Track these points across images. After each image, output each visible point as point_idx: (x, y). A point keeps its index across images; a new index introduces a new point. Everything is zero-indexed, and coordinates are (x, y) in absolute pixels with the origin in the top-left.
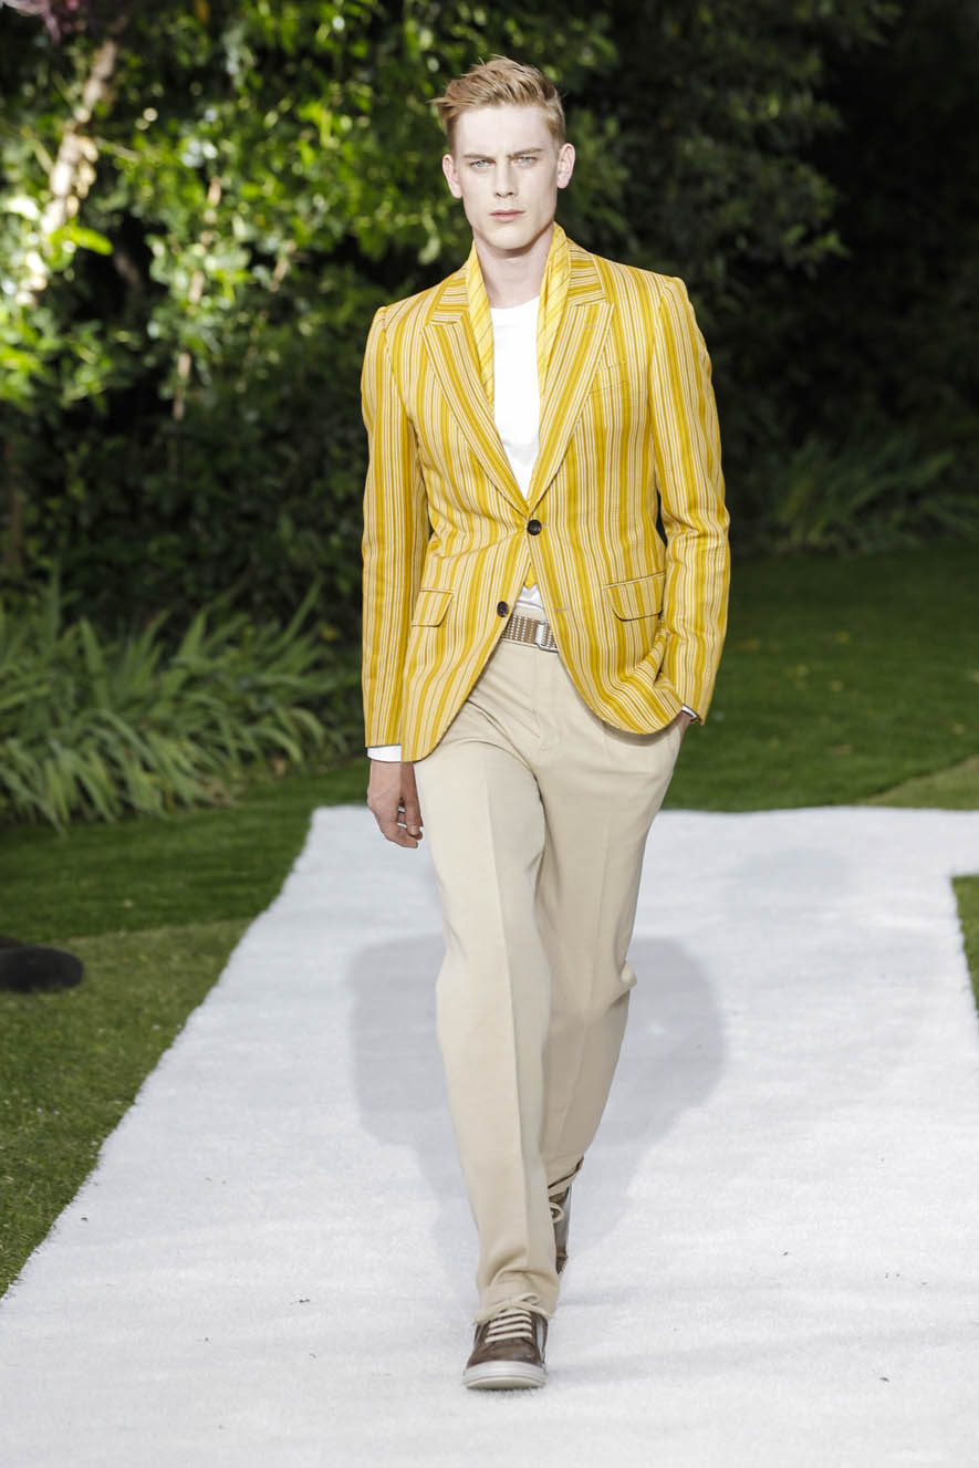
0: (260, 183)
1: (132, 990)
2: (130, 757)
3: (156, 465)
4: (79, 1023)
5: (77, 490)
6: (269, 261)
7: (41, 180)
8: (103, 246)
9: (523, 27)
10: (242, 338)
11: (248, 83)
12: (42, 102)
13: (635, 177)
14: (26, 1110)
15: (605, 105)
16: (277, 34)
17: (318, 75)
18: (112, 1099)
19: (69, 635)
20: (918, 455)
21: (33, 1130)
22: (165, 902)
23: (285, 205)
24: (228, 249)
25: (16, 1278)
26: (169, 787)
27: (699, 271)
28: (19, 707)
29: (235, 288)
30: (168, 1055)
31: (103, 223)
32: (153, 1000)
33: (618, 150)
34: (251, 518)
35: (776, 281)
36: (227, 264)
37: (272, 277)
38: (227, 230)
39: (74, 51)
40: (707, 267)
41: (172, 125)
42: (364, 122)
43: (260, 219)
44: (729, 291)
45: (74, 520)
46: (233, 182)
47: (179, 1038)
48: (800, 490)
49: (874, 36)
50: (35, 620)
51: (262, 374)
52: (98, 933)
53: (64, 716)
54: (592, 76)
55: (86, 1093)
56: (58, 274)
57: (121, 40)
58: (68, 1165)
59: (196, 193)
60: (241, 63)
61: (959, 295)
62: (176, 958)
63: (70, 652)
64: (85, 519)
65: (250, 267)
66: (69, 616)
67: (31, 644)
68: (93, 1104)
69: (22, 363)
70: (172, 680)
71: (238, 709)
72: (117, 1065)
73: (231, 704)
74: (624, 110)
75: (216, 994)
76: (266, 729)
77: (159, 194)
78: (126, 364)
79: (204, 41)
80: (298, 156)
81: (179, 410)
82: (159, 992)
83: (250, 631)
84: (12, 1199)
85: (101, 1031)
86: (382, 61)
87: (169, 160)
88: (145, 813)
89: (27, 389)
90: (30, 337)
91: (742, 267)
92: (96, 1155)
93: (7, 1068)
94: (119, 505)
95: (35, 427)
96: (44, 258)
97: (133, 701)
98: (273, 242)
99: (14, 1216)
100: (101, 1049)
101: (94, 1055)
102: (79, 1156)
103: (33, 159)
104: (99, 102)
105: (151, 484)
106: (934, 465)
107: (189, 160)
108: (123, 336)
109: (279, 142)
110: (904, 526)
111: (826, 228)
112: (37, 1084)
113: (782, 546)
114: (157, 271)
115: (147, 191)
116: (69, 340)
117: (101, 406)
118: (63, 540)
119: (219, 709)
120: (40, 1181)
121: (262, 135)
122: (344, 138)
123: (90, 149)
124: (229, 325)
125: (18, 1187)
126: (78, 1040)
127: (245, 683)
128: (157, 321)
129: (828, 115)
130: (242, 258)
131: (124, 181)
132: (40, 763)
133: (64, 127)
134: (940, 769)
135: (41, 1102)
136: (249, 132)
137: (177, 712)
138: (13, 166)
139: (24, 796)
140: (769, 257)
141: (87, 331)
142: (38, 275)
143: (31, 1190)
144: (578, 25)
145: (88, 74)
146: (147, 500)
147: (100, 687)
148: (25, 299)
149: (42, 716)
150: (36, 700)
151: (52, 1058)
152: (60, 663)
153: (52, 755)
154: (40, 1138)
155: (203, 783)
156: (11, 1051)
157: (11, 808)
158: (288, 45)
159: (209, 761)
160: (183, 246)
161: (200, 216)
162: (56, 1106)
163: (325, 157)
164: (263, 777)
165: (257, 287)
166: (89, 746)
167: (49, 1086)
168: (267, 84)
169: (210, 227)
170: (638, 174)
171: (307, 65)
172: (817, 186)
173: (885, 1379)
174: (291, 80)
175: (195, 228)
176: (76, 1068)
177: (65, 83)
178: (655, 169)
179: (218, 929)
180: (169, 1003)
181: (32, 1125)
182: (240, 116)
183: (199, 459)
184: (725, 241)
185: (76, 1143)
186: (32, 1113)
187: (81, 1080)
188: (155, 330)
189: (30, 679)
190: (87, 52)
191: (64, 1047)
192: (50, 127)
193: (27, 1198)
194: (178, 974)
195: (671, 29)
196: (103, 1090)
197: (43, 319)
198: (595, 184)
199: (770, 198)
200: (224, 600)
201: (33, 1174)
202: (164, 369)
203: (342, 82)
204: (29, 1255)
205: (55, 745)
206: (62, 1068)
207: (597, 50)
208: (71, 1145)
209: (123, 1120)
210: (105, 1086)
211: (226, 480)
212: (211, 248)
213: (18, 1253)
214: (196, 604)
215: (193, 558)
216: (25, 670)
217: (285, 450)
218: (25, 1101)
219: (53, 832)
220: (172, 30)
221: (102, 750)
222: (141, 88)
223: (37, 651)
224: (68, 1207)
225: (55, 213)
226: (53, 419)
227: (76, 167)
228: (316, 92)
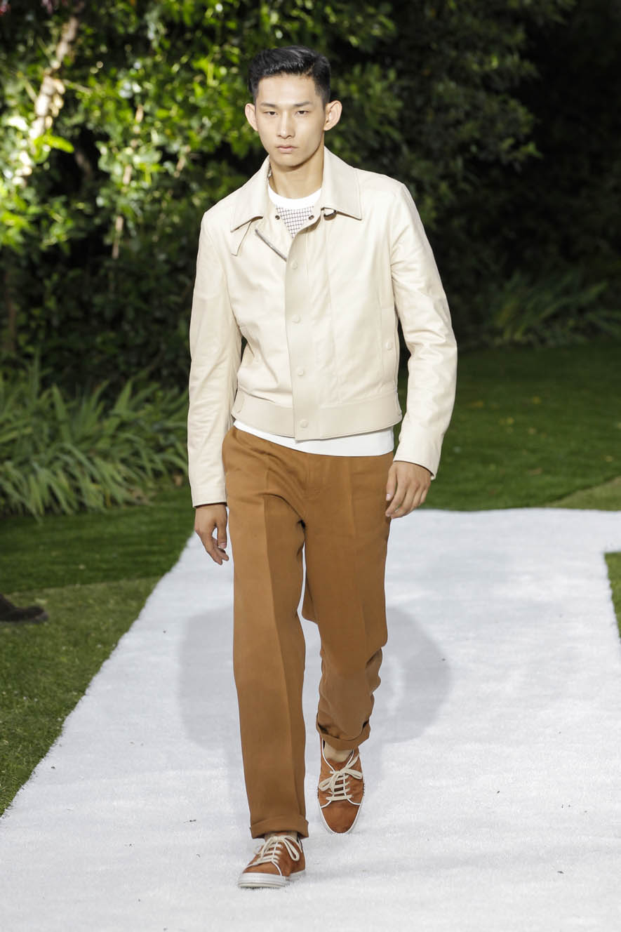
0: (169, 109)
1: (83, 622)
2: (83, 473)
3: (101, 288)
4: (50, 643)
5: (51, 303)
6: (174, 158)
7: (29, 105)
8: (68, 148)
9: (336, 11)
10: (156, 207)
11: (161, 45)
12: (30, 56)
13: (406, 107)
14: (16, 698)
15: (388, 61)
16: (180, 13)
17: (206, 40)
18: (71, 691)
19: (45, 395)
20: (584, 285)
21: (21, 711)
22: (104, 566)
23: (184, 123)
24: (148, 150)
25: (10, 805)
26: (108, 492)
27: (447, 166)
28: (13, 441)
29: (152, 175)
30: (106, 663)
31: (69, 133)
32: (97, 629)
33: (396, 90)
34: (161, 321)
35: (495, 173)
36: (146, 160)
37: (175, 169)
38: (147, 139)
39: (50, 24)
40: (452, 164)
41: (113, 71)
42: (234, 70)
43: (168, 132)
44: (465, 179)
45: (49, 322)
46: (151, 108)
47: (114, 653)
48: (510, 306)
49: (558, 18)
50: (23, 386)
51: (168, 230)
52: (63, 586)
53: (42, 447)
54: (380, 42)
55: (55, 688)
56: (40, 165)
57: (80, 17)
58: (43, 733)
59: (128, 114)
60: (157, 32)
61: (611, 183)
62: (112, 601)
63: (46, 407)
64: (55, 322)
65: (161, 162)
66: (45, 384)
67: (21, 401)
68: (59, 695)
69: (17, 223)
70: (110, 424)
71: (152, 444)
72: (74, 670)
73: (147, 440)
74: (399, 64)
75: (137, 624)
76: (169, 455)
77: (104, 115)
78: (82, 223)
79: (133, 18)
80: (193, 91)
81: (116, 253)
82: (101, 623)
83: (160, 394)
84: (7, 755)
85: (64, 648)
86: (246, 32)
87: (111, 93)
88: (93, 509)
89: (20, 239)
90: (22, 206)
91: (473, 164)
92: (61, 727)
93: (4, 671)
94: (78, 314)
95: (24, 263)
96: (31, 156)
97: (85, 438)
98: (176, 146)
99: (8, 765)
100: (64, 659)
101: (61, 663)
102: (50, 728)
103: (24, 92)
104: (66, 56)
105: (98, 300)
106: (594, 291)
107: (123, 94)
108: (81, 206)
109: (181, 84)
110: (575, 330)
111: (528, 139)
112: (24, 682)
113: (498, 341)
114: (103, 164)
115: (97, 113)
116: (46, 207)
117: (66, 249)
118: (41, 335)
119: (140, 443)
120: (25, 744)
121: (170, 79)
122: (222, 81)
123: (60, 87)
124: (149, 198)
125: (11, 747)
126: (50, 654)
127: (157, 427)
128: (103, 196)
129: (529, 68)
130: (157, 156)
131: (82, 107)
132: (26, 477)
133: (44, 72)
134: (597, 484)
135: (26, 693)
136: (161, 77)
137: (113, 445)
138: (11, 97)
139: (16, 497)
140: (491, 158)
141: (57, 203)
142: (26, 166)
143: (19, 749)
144: (371, 10)
145: (59, 39)
146: (96, 310)
147: (64, 430)
148: (19, 181)
149: (27, 447)
150: (23, 437)
151: (32, 665)
152: (39, 413)
153: (34, 472)
154: (26, 716)
155: (129, 490)
156: (6, 660)
157: (7, 505)
158: (187, 20)
159: (134, 476)
160: (119, 149)
161: (130, 129)
162: (35, 696)
163: (210, 91)
164: (167, 486)
165: (166, 174)
166: (57, 466)
167: (31, 683)
168: (173, 46)
169: (136, 137)
170: (409, 104)
171: (199, 34)
172: (522, 113)
173: (561, 872)
174: (189, 43)
175: (127, 136)
176: (48, 671)
177: (44, 44)
178: (419, 101)
179: (138, 583)
180: (107, 630)
181: (20, 708)
182: (156, 65)
183: (128, 285)
184: (463, 148)
185: (48, 719)
186: (20, 700)
187: (52, 679)
188: (101, 202)
189: (20, 423)
190: (59, 25)
191: (40, 658)
192: (35, 72)
193: (17, 754)
194: (113, 612)
195: (430, 13)
196: (65, 685)
197: (30, 194)
198: (381, 110)
199: (492, 121)
200: (143, 374)
201: (21, 739)
202: (107, 226)
203: (221, 45)
204: (18, 790)
205: (36, 465)
206: (39, 671)
207: (382, 25)
208: (44, 720)
209: (78, 705)
210: (66, 683)
211: (146, 297)
212: (137, 149)
213: (10, 789)
214: (126, 376)
215: (124, 347)
216: (16, 417)
217: (182, 278)
218: (16, 692)
219: (35, 521)
220: (113, 11)
221: (65, 469)
222: (93, 48)
223: (24, 406)
224: (43, 759)
225: (38, 127)
226: (35, 258)
227: (51, 97)
228: (205, 51)
